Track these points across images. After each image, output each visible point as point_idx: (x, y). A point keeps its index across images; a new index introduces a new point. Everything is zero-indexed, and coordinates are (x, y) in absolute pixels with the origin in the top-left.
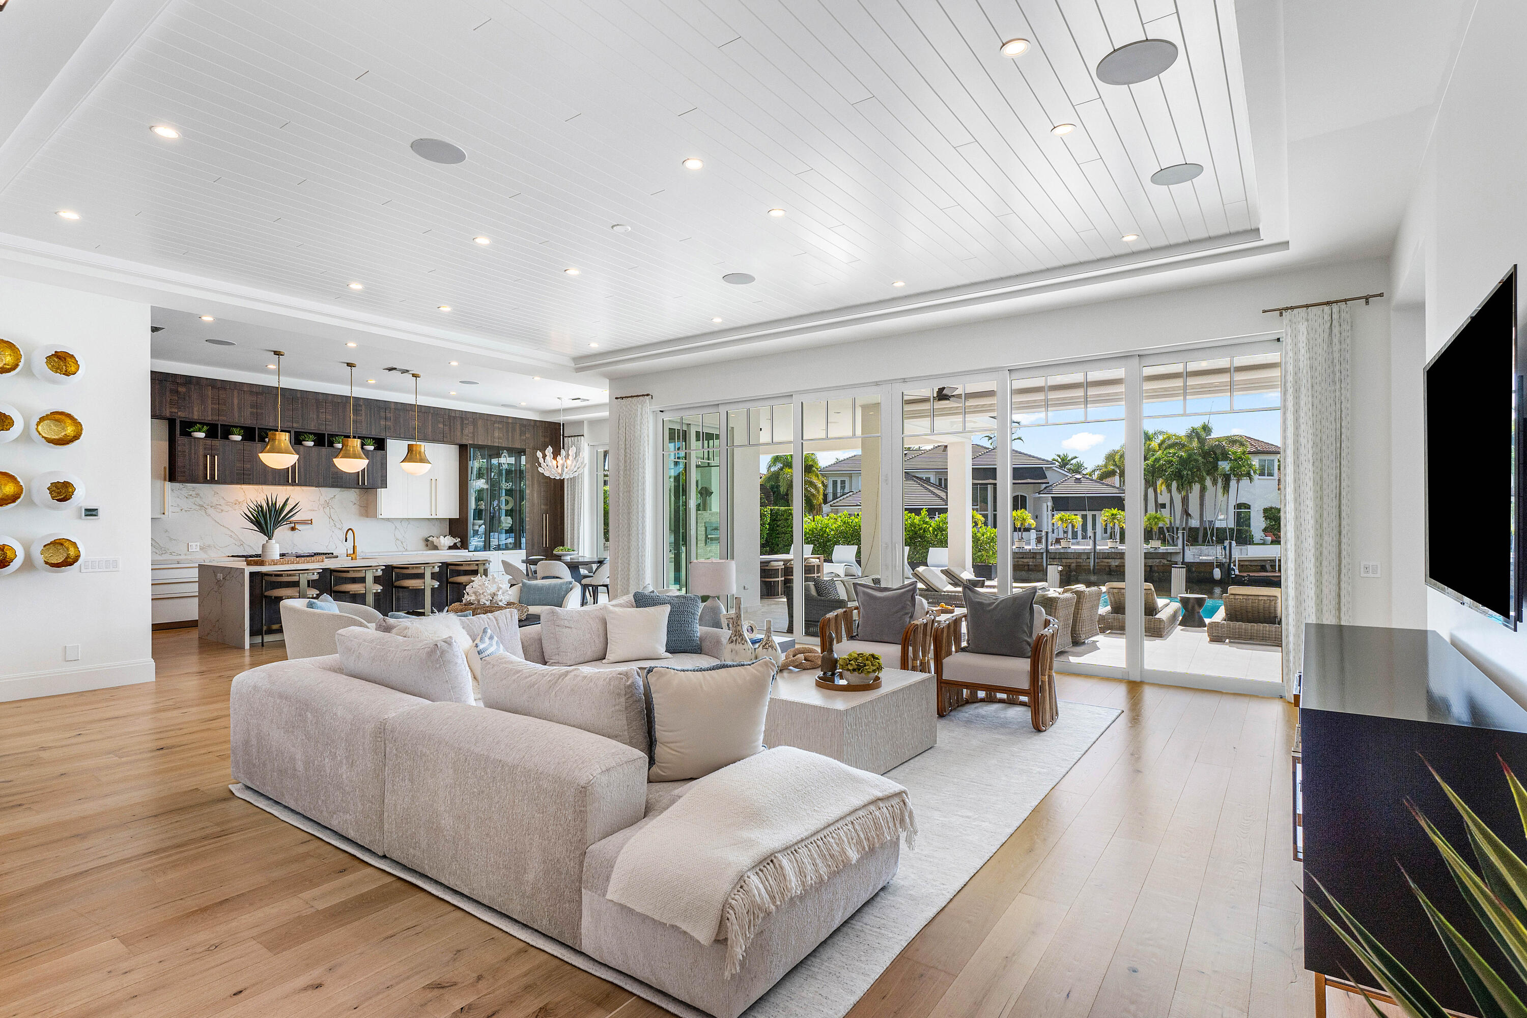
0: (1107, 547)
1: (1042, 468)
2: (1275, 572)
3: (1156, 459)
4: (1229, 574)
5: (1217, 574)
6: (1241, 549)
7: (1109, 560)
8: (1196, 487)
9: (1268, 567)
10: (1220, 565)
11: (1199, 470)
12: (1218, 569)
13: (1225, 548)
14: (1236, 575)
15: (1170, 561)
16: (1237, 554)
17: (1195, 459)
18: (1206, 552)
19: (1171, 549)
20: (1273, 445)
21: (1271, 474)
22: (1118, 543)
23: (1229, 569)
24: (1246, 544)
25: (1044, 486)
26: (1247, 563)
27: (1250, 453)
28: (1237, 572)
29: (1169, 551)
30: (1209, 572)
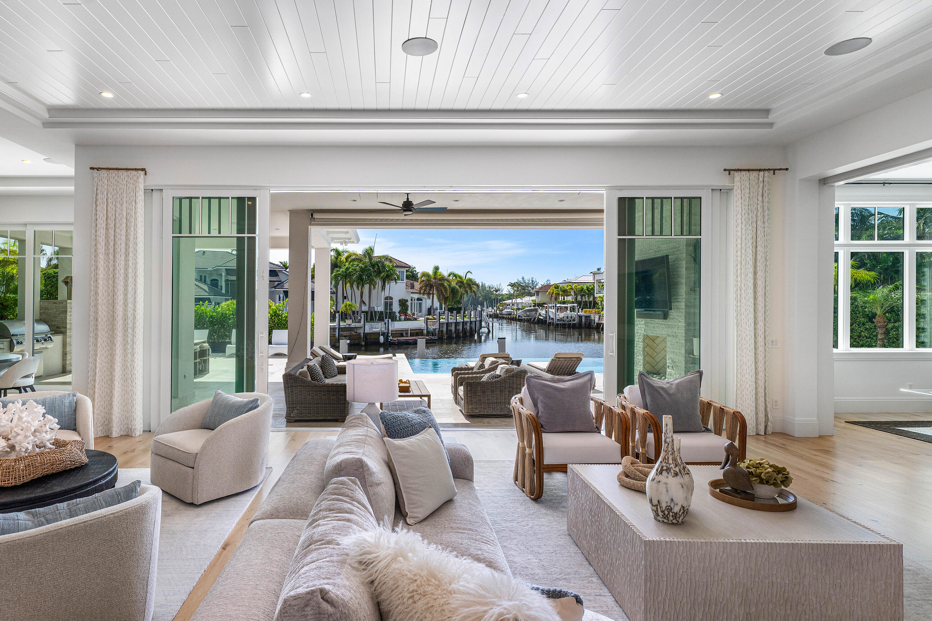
1: (276, 270)
4: (387, 339)
5: (382, 339)
6: (392, 324)
8: (367, 287)
9: (404, 334)
10: (383, 334)
11: (371, 274)
12: (382, 337)
13: (385, 324)
14: (391, 340)
15: (356, 332)
17: (368, 269)
19: (358, 325)
21: (403, 279)
23: (388, 336)
24: (394, 320)
25: (277, 283)
26: (395, 332)
28: (391, 337)
29: (357, 326)
30: (377, 339)
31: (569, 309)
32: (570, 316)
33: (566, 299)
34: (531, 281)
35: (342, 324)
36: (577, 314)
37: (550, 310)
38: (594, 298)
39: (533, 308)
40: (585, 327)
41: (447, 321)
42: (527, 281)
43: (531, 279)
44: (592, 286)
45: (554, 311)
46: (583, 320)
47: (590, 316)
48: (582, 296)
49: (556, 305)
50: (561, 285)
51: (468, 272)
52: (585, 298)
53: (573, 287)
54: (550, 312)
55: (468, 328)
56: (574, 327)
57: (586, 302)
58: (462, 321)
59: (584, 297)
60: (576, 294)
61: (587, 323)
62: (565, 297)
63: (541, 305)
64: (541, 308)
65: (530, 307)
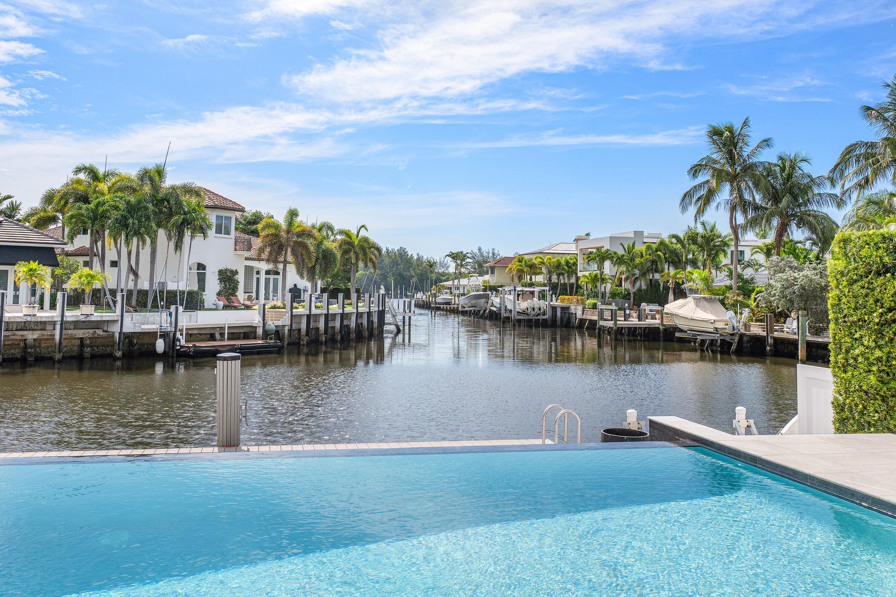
0: (21, 315)
2: (224, 340)
3: (99, 203)
4: (174, 344)
5: (160, 345)
6: (191, 316)
7: (25, 333)
8: (147, 241)
9: (218, 336)
10: (165, 335)
11: (148, 218)
12: (162, 340)
13: (170, 314)
14: (182, 347)
15: (106, 331)
16: (185, 321)
17: (144, 207)
18: (151, 319)
19: (106, 316)
20: (231, 201)
21: (228, 233)
22: (37, 308)
23: (175, 339)
24: (197, 309)
26: (195, 332)
27: (207, 207)
28: (183, 342)
29: (104, 319)
30: (151, 344)
31: (536, 294)
32: (536, 306)
33: (533, 280)
34: (491, 255)
35: (71, 315)
36: (549, 304)
37: (506, 296)
38: (578, 279)
39: (482, 293)
40: (562, 326)
41: (308, 312)
42: (485, 254)
43: (491, 251)
44: (575, 260)
45: (511, 297)
46: (559, 314)
47: (568, 308)
48: (559, 275)
49: (515, 287)
50: (526, 257)
51: (363, 226)
52: (564, 279)
53: (545, 261)
54: (506, 300)
55: (353, 325)
56: (544, 324)
57: (565, 284)
58: (341, 311)
59: (561, 277)
60: (550, 273)
61: (565, 319)
62: (533, 277)
63: (494, 289)
64: (494, 293)
65: (478, 291)
